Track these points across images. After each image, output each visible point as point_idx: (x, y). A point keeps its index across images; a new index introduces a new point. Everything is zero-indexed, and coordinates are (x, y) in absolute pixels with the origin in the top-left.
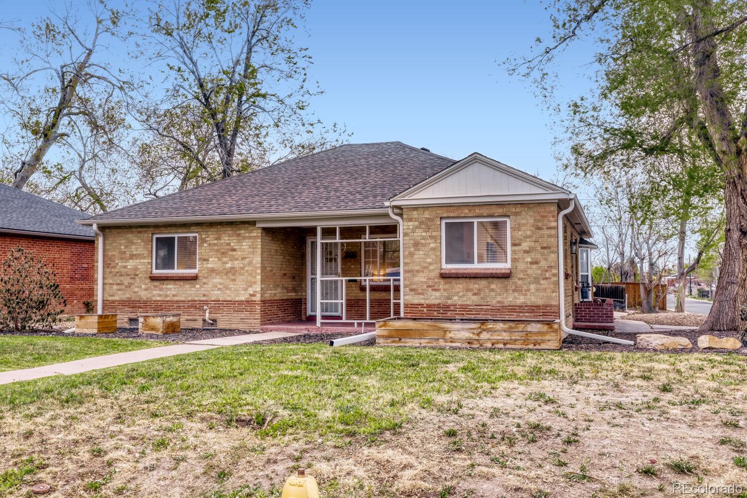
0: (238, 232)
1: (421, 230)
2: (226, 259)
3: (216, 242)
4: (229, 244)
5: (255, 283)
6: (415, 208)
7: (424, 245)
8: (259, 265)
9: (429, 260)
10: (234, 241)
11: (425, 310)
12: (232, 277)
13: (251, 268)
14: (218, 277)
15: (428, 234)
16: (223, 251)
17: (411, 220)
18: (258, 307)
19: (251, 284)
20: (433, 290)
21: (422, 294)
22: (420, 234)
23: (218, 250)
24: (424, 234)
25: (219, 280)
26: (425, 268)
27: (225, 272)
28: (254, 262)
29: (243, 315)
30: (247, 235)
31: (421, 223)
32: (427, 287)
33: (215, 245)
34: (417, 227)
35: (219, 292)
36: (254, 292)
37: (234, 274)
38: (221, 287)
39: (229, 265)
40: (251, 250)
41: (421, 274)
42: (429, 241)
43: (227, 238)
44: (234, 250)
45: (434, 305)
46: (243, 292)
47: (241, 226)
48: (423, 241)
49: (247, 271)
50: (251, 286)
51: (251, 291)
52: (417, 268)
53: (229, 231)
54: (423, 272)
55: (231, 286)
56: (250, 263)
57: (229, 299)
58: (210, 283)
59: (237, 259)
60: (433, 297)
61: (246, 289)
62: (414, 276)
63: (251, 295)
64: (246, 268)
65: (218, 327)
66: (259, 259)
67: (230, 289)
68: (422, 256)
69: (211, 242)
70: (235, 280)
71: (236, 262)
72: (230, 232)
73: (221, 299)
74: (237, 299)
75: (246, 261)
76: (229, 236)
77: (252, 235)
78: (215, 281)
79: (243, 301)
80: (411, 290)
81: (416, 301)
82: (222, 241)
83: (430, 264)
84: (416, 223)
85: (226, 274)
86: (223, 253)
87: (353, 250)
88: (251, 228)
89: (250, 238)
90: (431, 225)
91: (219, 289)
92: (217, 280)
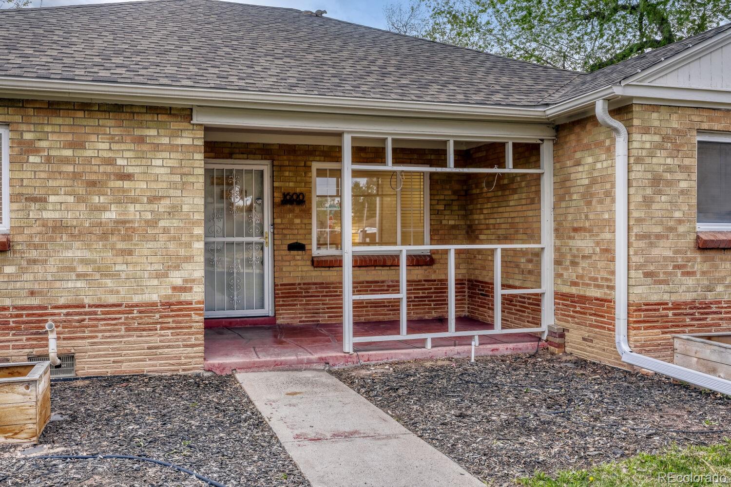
0: (138, 132)
1: (664, 153)
2: (102, 199)
3: (68, 153)
4: (111, 162)
5: (189, 259)
6: (655, 106)
7: (670, 183)
8: (200, 216)
9: (678, 214)
10: (127, 154)
11: (670, 313)
12: (120, 245)
13: (176, 223)
14: (77, 244)
15: (677, 162)
16: (94, 177)
17: (646, 130)
18: (195, 318)
19: (176, 263)
20: (683, 274)
21: (665, 282)
22: (662, 161)
23: (75, 176)
24: (669, 161)
25: (79, 253)
26: (671, 229)
27: (97, 231)
28: (185, 208)
29: (155, 340)
30: (166, 140)
31: (666, 138)
32: (675, 267)
33: (66, 161)
34: (659, 147)
35: (79, 284)
36: (186, 281)
37: (127, 238)
38: (89, 269)
39: (111, 215)
40: (177, 178)
41: (662, 243)
42: (679, 176)
43: (106, 146)
44: (128, 177)
45: (685, 303)
46: (155, 282)
47: (148, 117)
48: (668, 176)
49: (166, 230)
50: (177, 267)
51: (176, 278)
52: (658, 229)
53: (110, 125)
54: (667, 238)
55: (118, 268)
56: (175, 210)
57: (112, 299)
58: (51, 261)
59: (134, 201)
60: (684, 288)
61: (161, 275)
62: (651, 245)
63: (174, 288)
64: (162, 223)
65: (81, 373)
66: (200, 201)
67: (115, 275)
68: (665, 206)
69: (53, 153)
70: (130, 253)
71: (131, 208)
72: (115, 131)
73: (87, 301)
74: (137, 299)
75: (163, 206)
76: (112, 140)
77: (179, 141)
78: (69, 254)
79: (154, 304)
80: (647, 275)
81: (655, 298)
82: (89, 153)
83: (680, 221)
84: (657, 138)
85: (104, 236)
86: (93, 184)
87: (298, 190)
88: (175, 126)
89: (173, 148)
90: (682, 145)
91: (79, 276)
92: (76, 252)
